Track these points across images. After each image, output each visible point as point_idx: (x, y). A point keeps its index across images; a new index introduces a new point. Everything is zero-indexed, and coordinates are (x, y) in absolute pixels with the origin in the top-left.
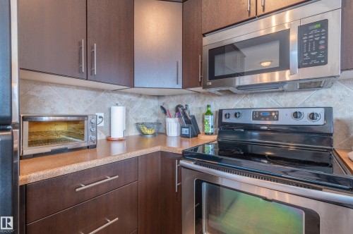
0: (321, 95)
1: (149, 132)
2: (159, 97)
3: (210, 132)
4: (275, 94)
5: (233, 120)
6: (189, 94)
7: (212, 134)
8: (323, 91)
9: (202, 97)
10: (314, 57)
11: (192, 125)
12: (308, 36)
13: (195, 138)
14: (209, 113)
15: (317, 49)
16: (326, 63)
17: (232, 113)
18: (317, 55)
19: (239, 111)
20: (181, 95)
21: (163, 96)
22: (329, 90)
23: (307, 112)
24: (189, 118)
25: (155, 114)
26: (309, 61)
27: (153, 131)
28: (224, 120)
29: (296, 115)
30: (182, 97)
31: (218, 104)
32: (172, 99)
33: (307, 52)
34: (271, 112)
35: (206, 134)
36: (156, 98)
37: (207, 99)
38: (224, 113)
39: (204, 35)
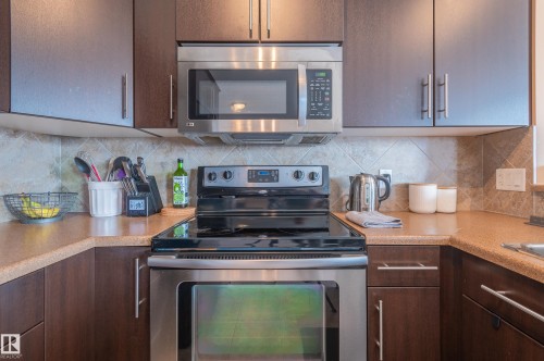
0: (317, 152)
1: (45, 212)
2: (64, 139)
3: (184, 202)
4: (272, 148)
5: (220, 182)
6: (139, 138)
7: (186, 206)
8: (318, 147)
9: (167, 145)
10: (320, 109)
11: (151, 194)
12: (315, 83)
13: (156, 216)
14: (180, 172)
15: (323, 101)
16: (330, 118)
17: (219, 172)
18: (323, 106)
19: (230, 169)
20: (123, 138)
21: (76, 139)
22: (324, 147)
23: (306, 171)
24: (146, 181)
25: (56, 173)
26: (316, 112)
27: (57, 210)
28: (207, 183)
29: (297, 175)
30: (125, 143)
31: (195, 158)
32: (101, 145)
33: (314, 102)
34: (270, 171)
35: (176, 207)
36: (57, 140)
37: (176, 148)
38: (207, 172)
39: (180, 43)
